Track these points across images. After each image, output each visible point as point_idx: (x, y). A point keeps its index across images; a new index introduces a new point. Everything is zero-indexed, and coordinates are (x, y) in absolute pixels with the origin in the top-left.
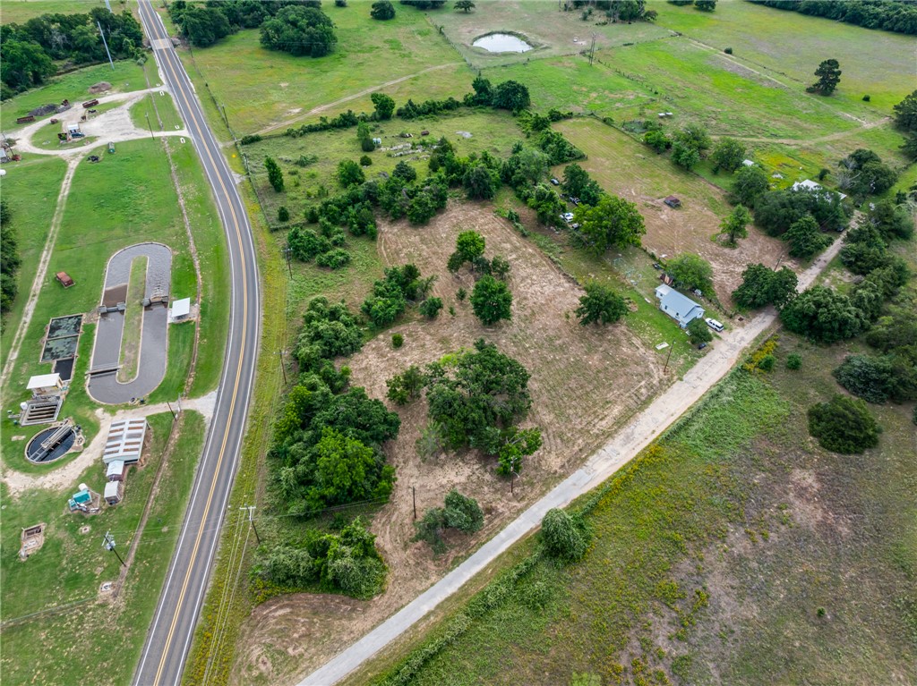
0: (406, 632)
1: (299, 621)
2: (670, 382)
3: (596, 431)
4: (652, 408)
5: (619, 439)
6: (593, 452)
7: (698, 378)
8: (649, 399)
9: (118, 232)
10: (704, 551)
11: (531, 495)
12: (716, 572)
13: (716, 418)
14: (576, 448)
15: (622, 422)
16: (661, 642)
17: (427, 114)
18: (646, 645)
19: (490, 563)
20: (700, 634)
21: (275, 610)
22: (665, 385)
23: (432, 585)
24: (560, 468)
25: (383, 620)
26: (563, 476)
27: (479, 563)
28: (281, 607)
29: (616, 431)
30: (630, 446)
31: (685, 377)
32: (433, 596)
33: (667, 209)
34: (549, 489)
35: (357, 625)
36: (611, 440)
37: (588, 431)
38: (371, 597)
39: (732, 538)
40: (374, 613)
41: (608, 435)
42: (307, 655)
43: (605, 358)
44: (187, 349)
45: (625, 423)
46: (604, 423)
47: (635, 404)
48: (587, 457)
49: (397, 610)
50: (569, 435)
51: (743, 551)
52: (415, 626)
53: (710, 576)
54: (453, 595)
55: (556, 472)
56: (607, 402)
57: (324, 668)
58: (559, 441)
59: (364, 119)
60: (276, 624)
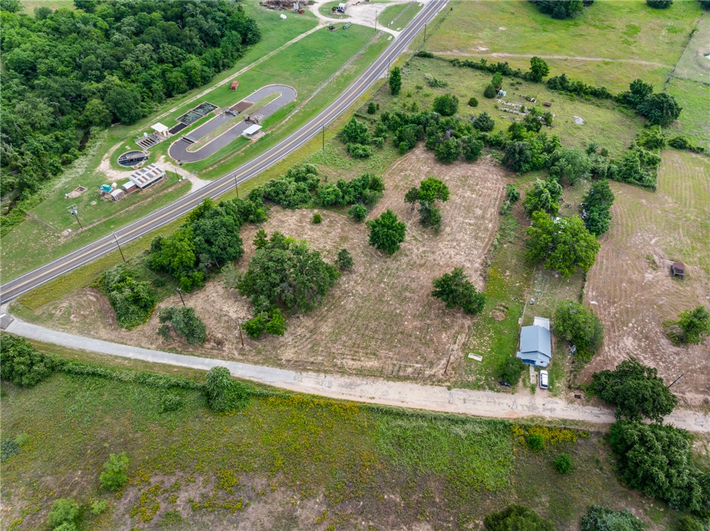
0: (111, 355)
1: (91, 307)
2: (439, 382)
3: (339, 362)
4: (398, 385)
5: (346, 380)
6: (318, 371)
7: (465, 400)
8: (406, 378)
9: (287, 74)
10: (283, 489)
11: (250, 358)
12: (268, 506)
13: (430, 434)
14: (312, 360)
15: (362, 373)
16: (183, 496)
17: (571, 91)
18: (176, 488)
19: (181, 367)
20: (205, 519)
21: (92, 295)
22: (434, 381)
23: (149, 349)
24: (286, 360)
25: (112, 341)
26: (281, 366)
27: (177, 361)
28: (94, 296)
29: (351, 374)
30: (344, 390)
31: (453, 391)
32: (141, 353)
33: (663, 274)
34: (263, 364)
35: (103, 332)
36: (339, 375)
37: (334, 358)
38: (122, 327)
39: (310, 504)
40: (114, 335)
41: (342, 371)
42: (73, 324)
43: (421, 329)
44: (230, 153)
45: (365, 376)
46: (351, 362)
47: (390, 372)
48: (310, 370)
49: (122, 343)
50: (320, 349)
51: (303, 517)
52: (116, 357)
53: (262, 504)
54: (148, 362)
55: (281, 360)
56: (374, 354)
57: (70, 335)
58: (309, 346)
60: (84, 301)
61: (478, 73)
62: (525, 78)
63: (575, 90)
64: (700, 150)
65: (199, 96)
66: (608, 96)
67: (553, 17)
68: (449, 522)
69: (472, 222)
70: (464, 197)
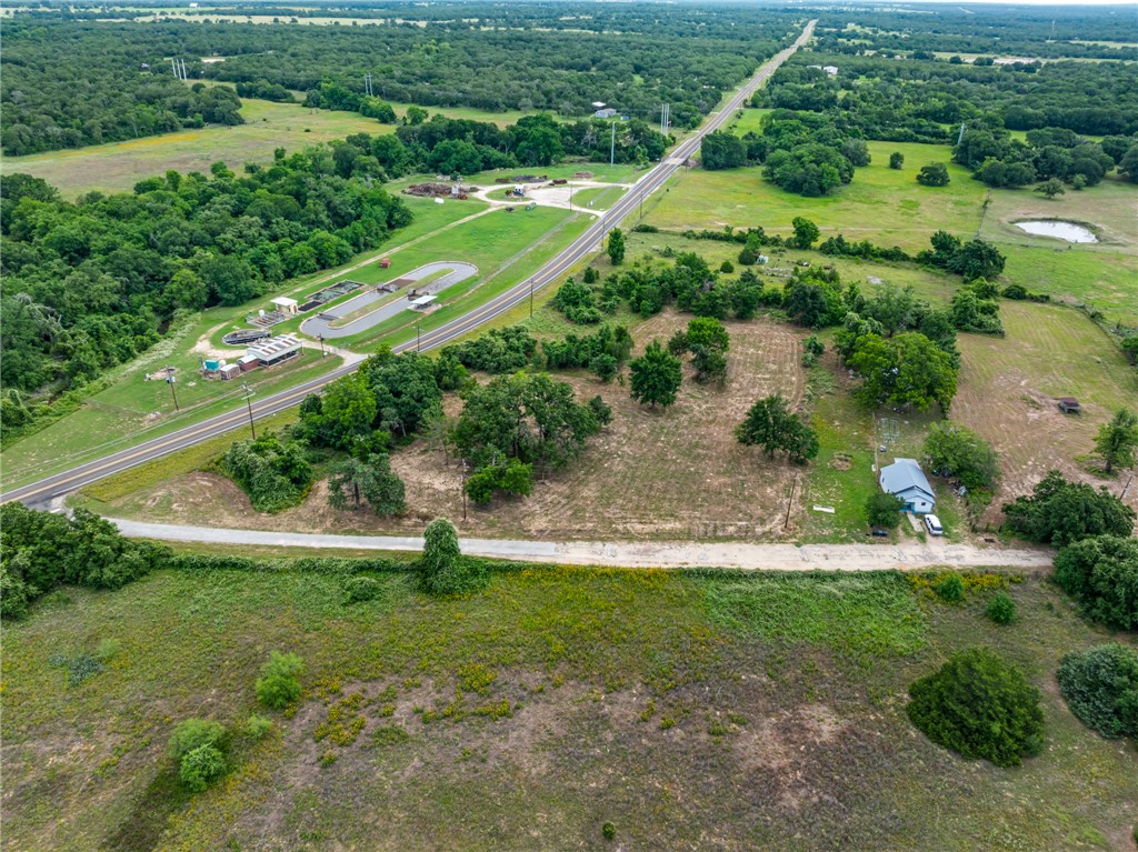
0: (248, 545)
1: (204, 493)
2: (781, 539)
3: (620, 527)
4: (720, 546)
5: (633, 547)
6: (591, 539)
7: (825, 555)
8: (729, 539)
9: (459, 252)
10: (572, 683)
11: (478, 532)
12: (552, 707)
13: (787, 597)
14: (578, 527)
15: (657, 536)
16: (403, 708)
17: (854, 254)
18: (391, 697)
19: (369, 550)
20: (449, 733)
21: (204, 480)
22: (769, 537)
23: (310, 533)
24: (537, 531)
25: (246, 528)
26: (531, 538)
27: (360, 544)
28: (208, 481)
29: (641, 540)
30: (637, 558)
31: (805, 547)
32: (298, 539)
34: (501, 538)
35: (229, 520)
36: (624, 543)
37: (612, 523)
38: (262, 510)
39: (623, 697)
40: (248, 522)
41: (628, 537)
42: (179, 514)
43: (732, 485)
44: (394, 327)
45: (664, 540)
46: (639, 527)
47: (702, 533)
48: (578, 539)
49: (263, 530)
50: (587, 515)
51: (616, 715)
52: (257, 546)
53: (541, 705)
54: (313, 548)
55: (529, 531)
56: (672, 515)
57: (175, 527)
58: (569, 513)
59: (775, 241)
60: (193, 487)
61: (723, 244)
62: (789, 245)
63: (859, 253)
64: (1045, 299)
65: (334, 276)
66: (905, 258)
67: (804, 195)
68: (855, 699)
69: (767, 376)
70: (747, 354)
